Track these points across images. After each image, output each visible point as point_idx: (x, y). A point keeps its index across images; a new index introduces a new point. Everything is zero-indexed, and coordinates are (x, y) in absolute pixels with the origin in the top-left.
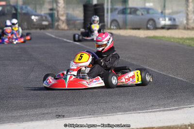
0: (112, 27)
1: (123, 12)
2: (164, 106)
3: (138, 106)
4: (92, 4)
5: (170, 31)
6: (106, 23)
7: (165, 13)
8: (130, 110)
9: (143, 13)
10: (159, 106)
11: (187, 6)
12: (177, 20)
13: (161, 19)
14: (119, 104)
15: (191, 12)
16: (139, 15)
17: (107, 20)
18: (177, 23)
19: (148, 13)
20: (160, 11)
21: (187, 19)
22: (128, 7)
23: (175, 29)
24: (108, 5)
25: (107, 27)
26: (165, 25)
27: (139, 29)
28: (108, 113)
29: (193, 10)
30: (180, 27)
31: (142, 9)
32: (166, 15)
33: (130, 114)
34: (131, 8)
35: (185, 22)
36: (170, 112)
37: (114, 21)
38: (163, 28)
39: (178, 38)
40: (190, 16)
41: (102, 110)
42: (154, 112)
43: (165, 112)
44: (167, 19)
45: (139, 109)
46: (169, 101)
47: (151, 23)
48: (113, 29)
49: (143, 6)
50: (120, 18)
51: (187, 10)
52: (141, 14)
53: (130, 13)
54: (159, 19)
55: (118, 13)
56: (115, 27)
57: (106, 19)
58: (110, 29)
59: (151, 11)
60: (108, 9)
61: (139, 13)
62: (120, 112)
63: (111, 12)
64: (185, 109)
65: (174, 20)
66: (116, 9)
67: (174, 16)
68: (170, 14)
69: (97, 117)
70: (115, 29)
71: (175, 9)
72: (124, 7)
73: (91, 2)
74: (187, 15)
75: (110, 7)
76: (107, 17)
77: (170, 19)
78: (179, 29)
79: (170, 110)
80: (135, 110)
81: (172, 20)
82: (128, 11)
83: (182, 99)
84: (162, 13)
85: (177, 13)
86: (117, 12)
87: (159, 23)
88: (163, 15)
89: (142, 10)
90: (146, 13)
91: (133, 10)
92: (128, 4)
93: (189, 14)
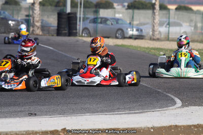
0: (83, 35)
1: (95, 21)
2: (130, 109)
3: (105, 109)
4: (66, 12)
5: (137, 40)
6: (78, 31)
7: (133, 24)
8: (98, 112)
9: (113, 23)
10: (125, 109)
11: (154, 19)
12: (143, 31)
13: (129, 30)
14: (87, 106)
15: (157, 24)
16: (109, 25)
17: (80, 28)
18: (144, 34)
19: (117, 23)
20: (128, 22)
21: (153, 31)
22: (99, 16)
23: (142, 39)
24: (80, 14)
25: (79, 34)
26: (133, 35)
27: (108, 38)
28: (77, 114)
29: (158, 22)
30: (146, 38)
31: (111, 19)
32: (134, 26)
33: (98, 116)
34: (102, 18)
35: (151, 33)
36: (134, 115)
37: (85, 29)
38: (130, 38)
39: (144, 48)
40: (156, 28)
41: (71, 111)
42: (120, 114)
43: (130, 115)
44: (135, 30)
45: (106, 111)
46: (134, 105)
47: (119, 32)
48: (84, 36)
49: (113, 17)
50: (91, 26)
51: (154, 22)
52: (110, 24)
53: (101, 23)
54: (127, 29)
55: (90, 22)
56: (86, 35)
57: (78, 27)
58: (82, 36)
59: (120, 22)
60: (80, 18)
61: (108, 22)
62: (88, 113)
63: (83, 20)
64: (148, 113)
65: (141, 30)
66: (87, 18)
67: (141, 27)
68: (137, 25)
69: (67, 117)
70: (86, 37)
71: (142, 20)
72: (96, 17)
73: (65, 11)
74: (154, 26)
75: (82, 16)
76: (80, 25)
77: (137, 30)
78: (146, 39)
79: (135, 113)
80: (102, 111)
81: (140, 31)
82: (99, 20)
83: (146, 104)
84: (130, 23)
85: (144, 24)
86: (88, 21)
87: (127, 33)
88: (132, 26)
89: (112, 21)
90: (115, 23)
91: (103, 19)
92: (99, 14)
93: (155, 26)
